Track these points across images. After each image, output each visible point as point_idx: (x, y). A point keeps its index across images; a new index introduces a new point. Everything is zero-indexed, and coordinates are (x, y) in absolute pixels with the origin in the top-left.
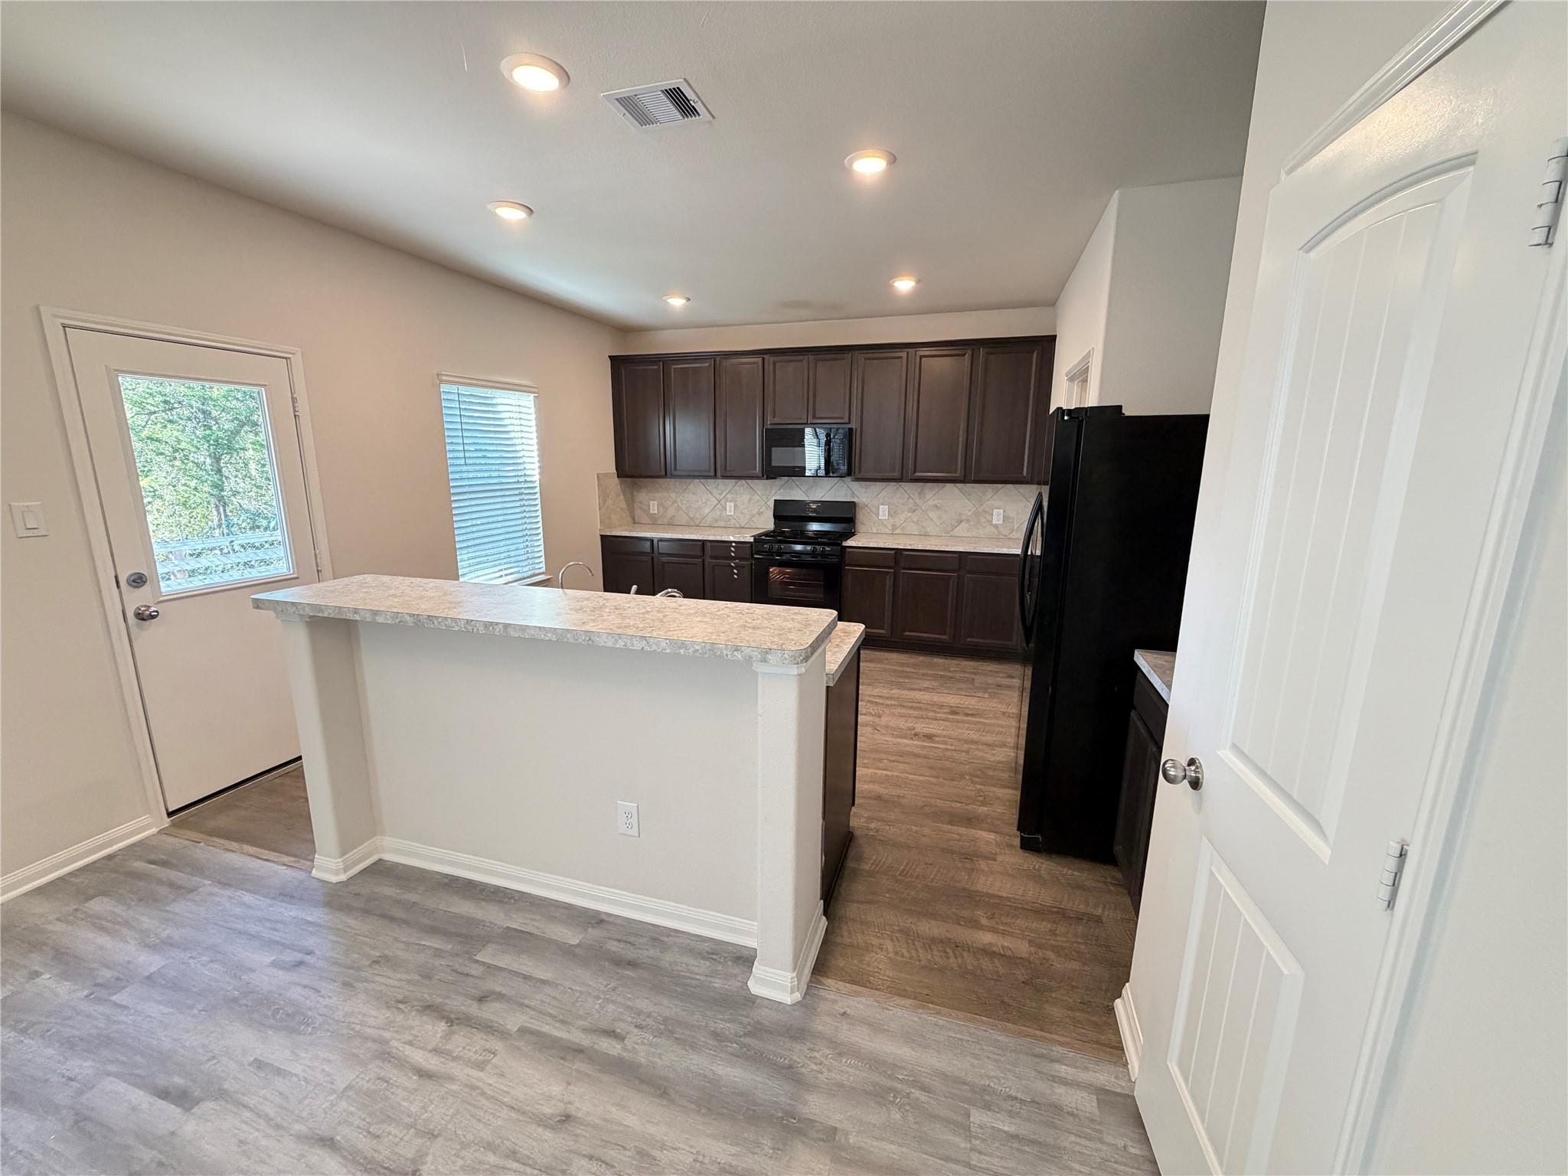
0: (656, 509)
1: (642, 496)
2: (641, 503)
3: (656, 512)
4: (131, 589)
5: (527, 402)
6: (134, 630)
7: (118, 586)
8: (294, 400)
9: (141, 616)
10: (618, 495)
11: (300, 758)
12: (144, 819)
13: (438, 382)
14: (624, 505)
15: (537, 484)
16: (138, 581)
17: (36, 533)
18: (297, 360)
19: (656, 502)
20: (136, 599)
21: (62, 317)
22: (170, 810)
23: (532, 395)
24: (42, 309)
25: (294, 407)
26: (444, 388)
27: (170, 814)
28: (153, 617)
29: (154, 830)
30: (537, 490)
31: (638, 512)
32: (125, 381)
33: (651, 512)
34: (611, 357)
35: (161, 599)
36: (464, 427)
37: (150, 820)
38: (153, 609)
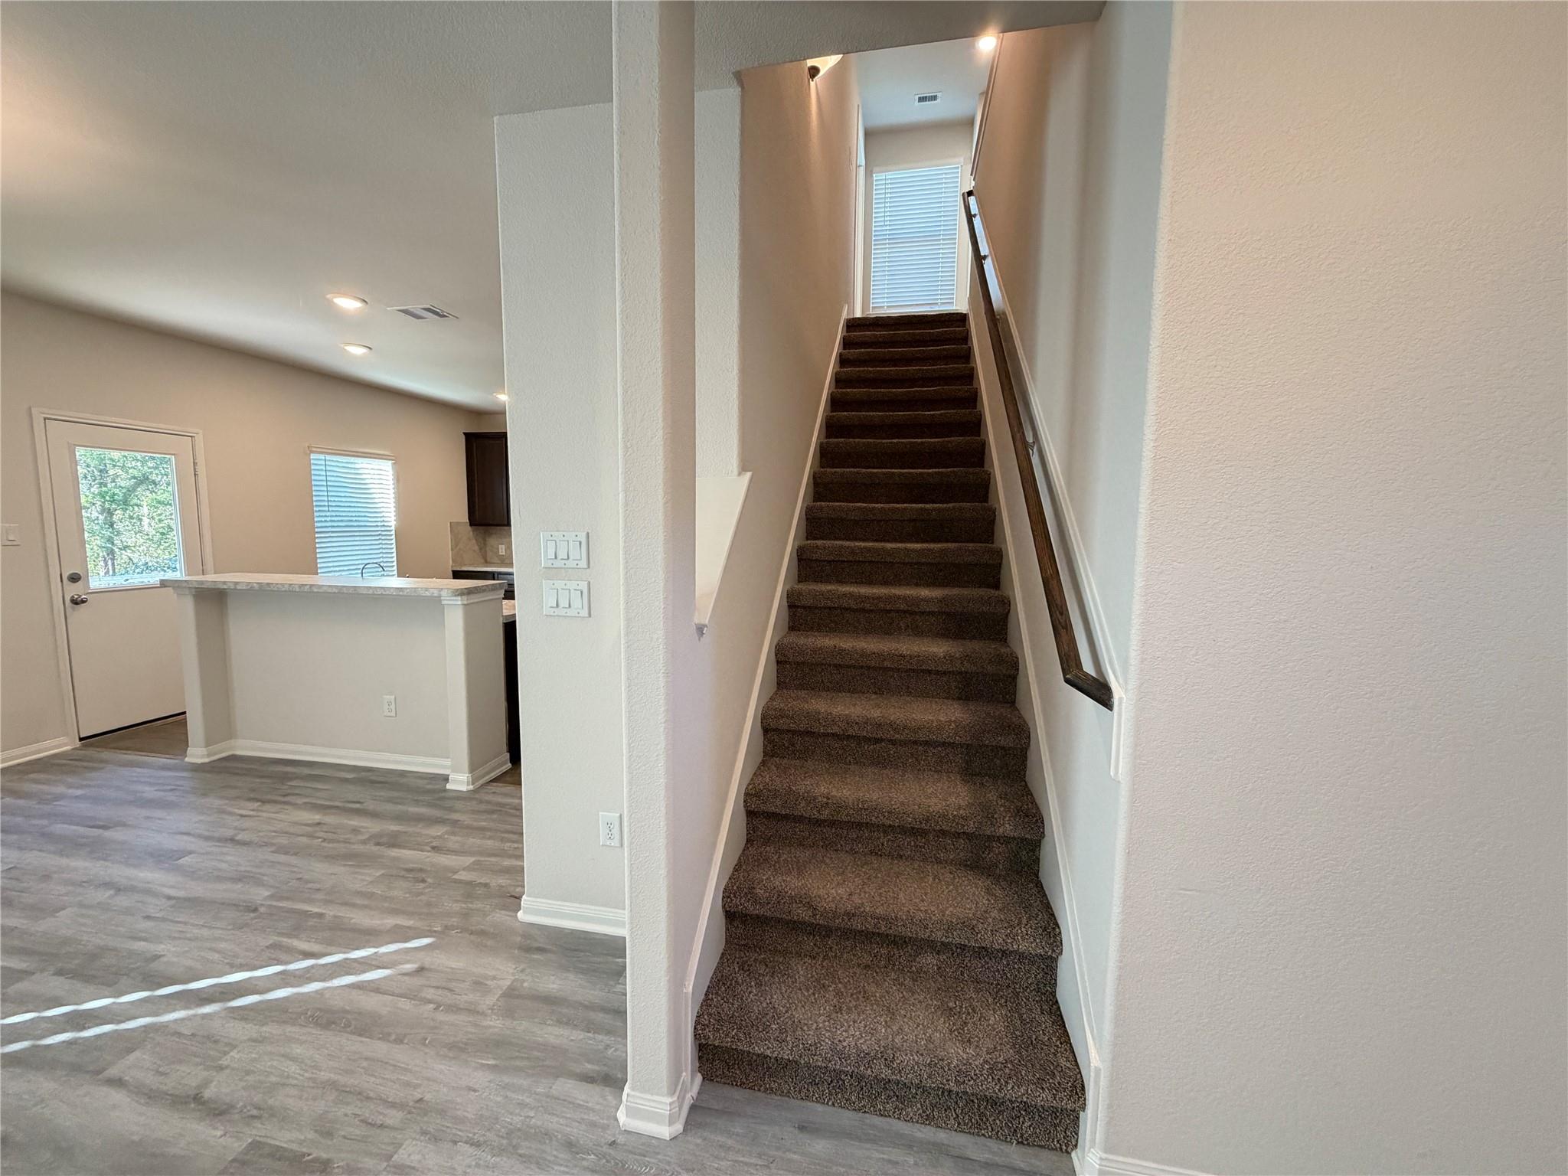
0: (504, 551)
1: (492, 541)
2: (492, 546)
3: (504, 554)
4: (70, 583)
5: (387, 466)
6: (69, 610)
7: (62, 581)
8: (195, 464)
9: (75, 602)
10: (469, 539)
11: (185, 713)
12: (64, 740)
13: (308, 452)
14: (476, 548)
15: (393, 528)
16: (75, 578)
17: (15, 543)
18: (199, 439)
19: (503, 546)
20: (73, 590)
21: (43, 413)
22: (81, 736)
23: (391, 462)
24: (34, 411)
25: (195, 469)
26: (313, 456)
27: (81, 739)
28: (83, 602)
29: (69, 748)
30: (393, 532)
31: (489, 554)
32: (80, 452)
33: (500, 554)
34: (464, 433)
35: (90, 591)
36: (329, 483)
37: (66, 741)
38: (83, 596)
